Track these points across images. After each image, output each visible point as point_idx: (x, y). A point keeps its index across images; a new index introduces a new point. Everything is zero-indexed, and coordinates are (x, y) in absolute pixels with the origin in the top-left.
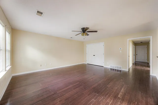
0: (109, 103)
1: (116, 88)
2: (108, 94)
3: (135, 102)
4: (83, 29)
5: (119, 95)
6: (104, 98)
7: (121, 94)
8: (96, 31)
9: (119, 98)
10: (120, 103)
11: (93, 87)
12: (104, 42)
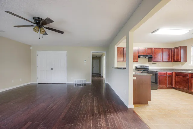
0: (90, 126)
1: (89, 104)
2: (85, 116)
3: (108, 110)
4: (38, 20)
5: (95, 110)
6: (83, 124)
7: (95, 108)
8: (62, 32)
9: (96, 114)
10: (99, 119)
11: (61, 117)
12: (67, 51)
